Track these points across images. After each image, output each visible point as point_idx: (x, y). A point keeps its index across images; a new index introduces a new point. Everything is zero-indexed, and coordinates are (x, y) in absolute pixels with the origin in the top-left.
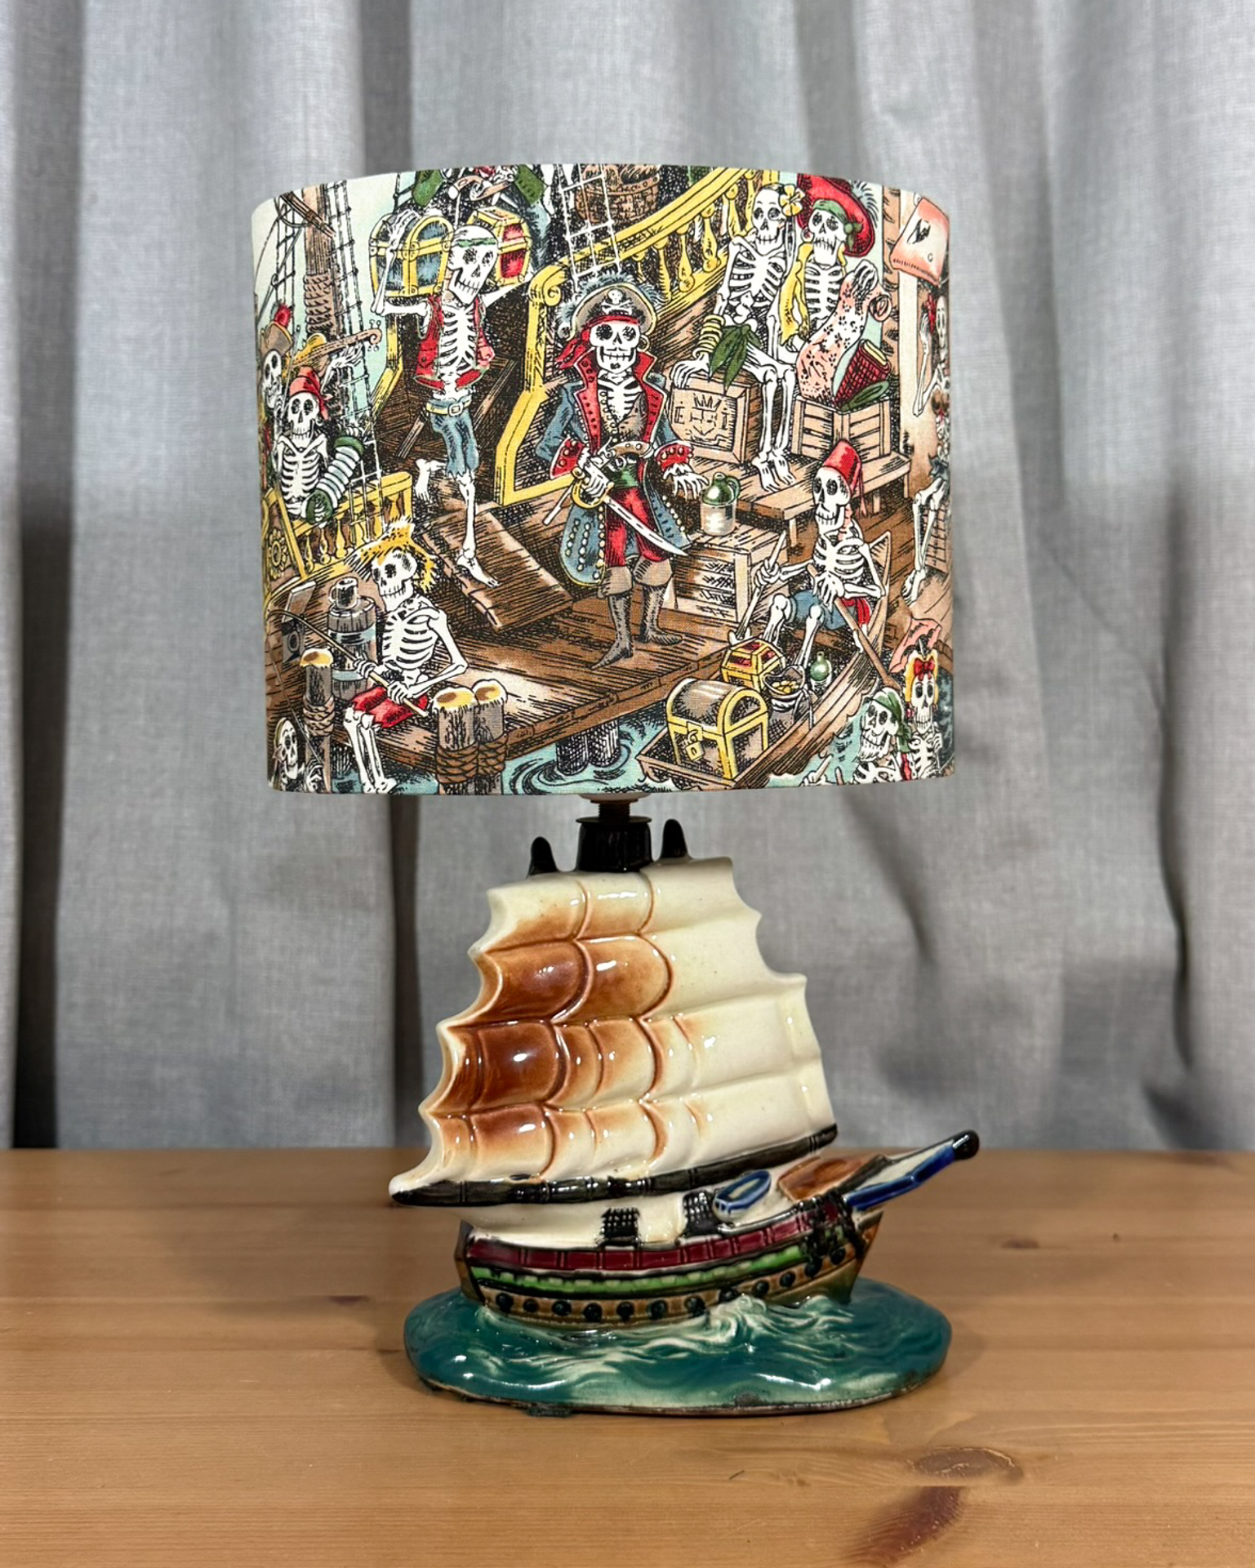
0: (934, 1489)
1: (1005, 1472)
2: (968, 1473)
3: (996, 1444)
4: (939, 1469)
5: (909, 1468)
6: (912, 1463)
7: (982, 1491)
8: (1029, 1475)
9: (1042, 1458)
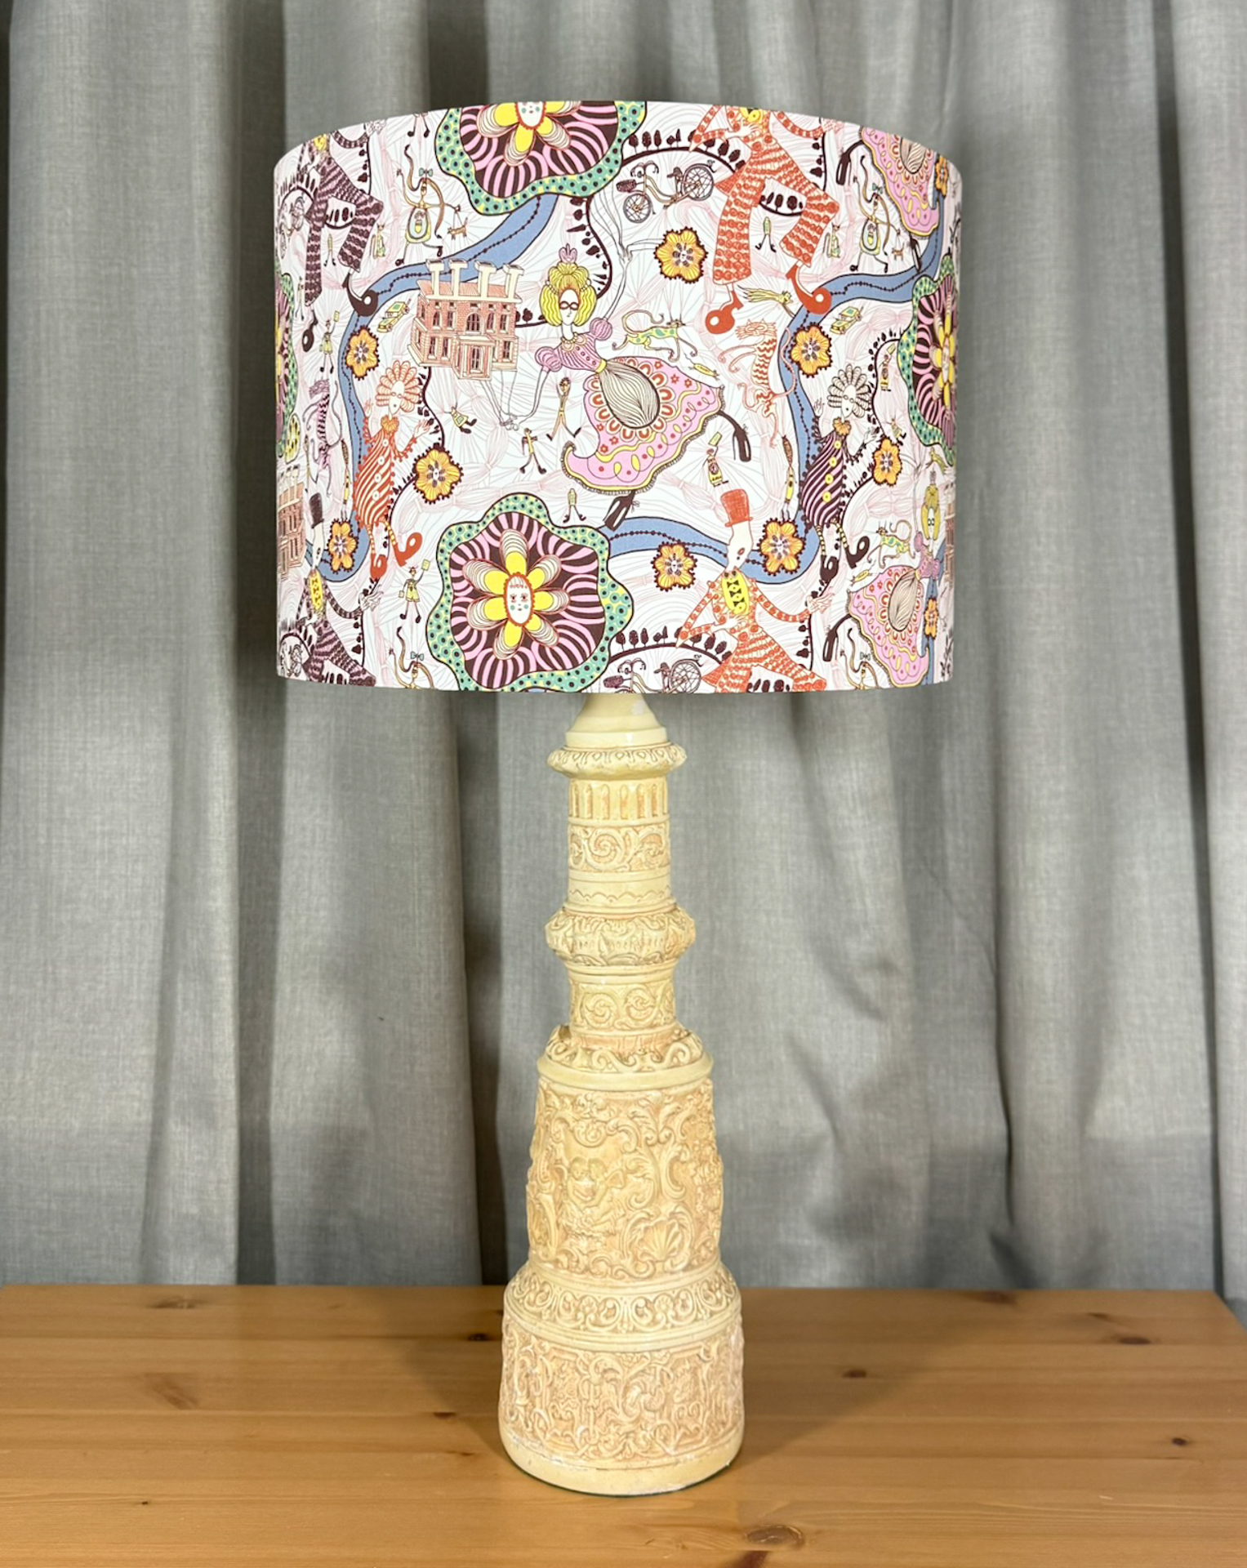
0: (755, 1552)
1: (795, 1542)
2: (775, 1542)
3: (795, 1524)
4: (760, 1539)
5: (744, 1538)
6: (746, 1535)
7: (779, 1554)
8: (807, 1544)
9: (818, 1532)
